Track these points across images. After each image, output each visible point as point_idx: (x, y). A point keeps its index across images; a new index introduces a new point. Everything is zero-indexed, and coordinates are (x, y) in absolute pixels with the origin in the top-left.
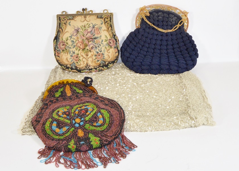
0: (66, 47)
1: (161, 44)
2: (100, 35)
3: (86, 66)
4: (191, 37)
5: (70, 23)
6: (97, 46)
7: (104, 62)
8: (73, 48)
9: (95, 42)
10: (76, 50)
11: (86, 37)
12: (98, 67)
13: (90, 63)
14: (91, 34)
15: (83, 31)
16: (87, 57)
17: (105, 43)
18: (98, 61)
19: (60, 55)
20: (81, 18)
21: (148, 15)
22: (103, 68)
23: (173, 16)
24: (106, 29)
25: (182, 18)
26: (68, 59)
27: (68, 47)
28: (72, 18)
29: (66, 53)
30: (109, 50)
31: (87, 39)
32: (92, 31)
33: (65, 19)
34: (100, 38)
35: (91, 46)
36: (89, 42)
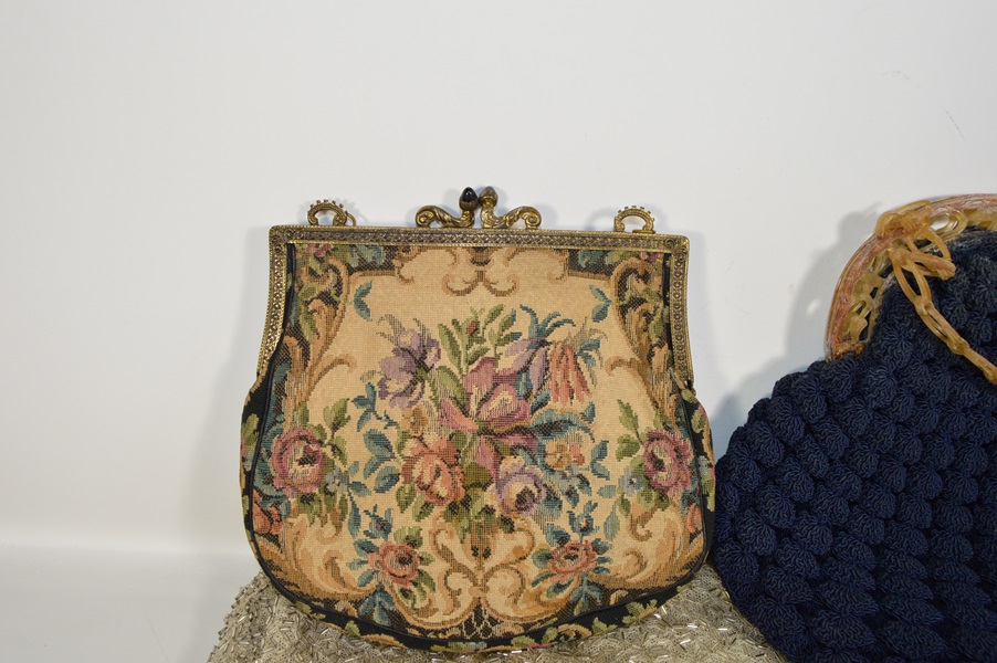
0: (328, 478)
2: (587, 400)
3: (468, 623)
5: (367, 299)
6: (560, 486)
7: (601, 588)
8: (381, 490)
9: (550, 461)
10: (403, 506)
11: (484, 415)
12: (556, 625)
13: (498, 601)
14: (523, 391)
15: (464, 366)
16: (480, 567)
17: (618, 467)
18: (559, 587)
19: (284, 532)
20: (450, 259)
22: (588, 625)
24: (627, 353)
26: (342, 565)
27: (344, 477)
28: (382, 261)
29: (324, 523)
30: (644, 519)
31: (485, 431)
32: (525, 369)
33: (332, 261)
34: (586, 430)
35: (516, 488)
36: (499, 456)
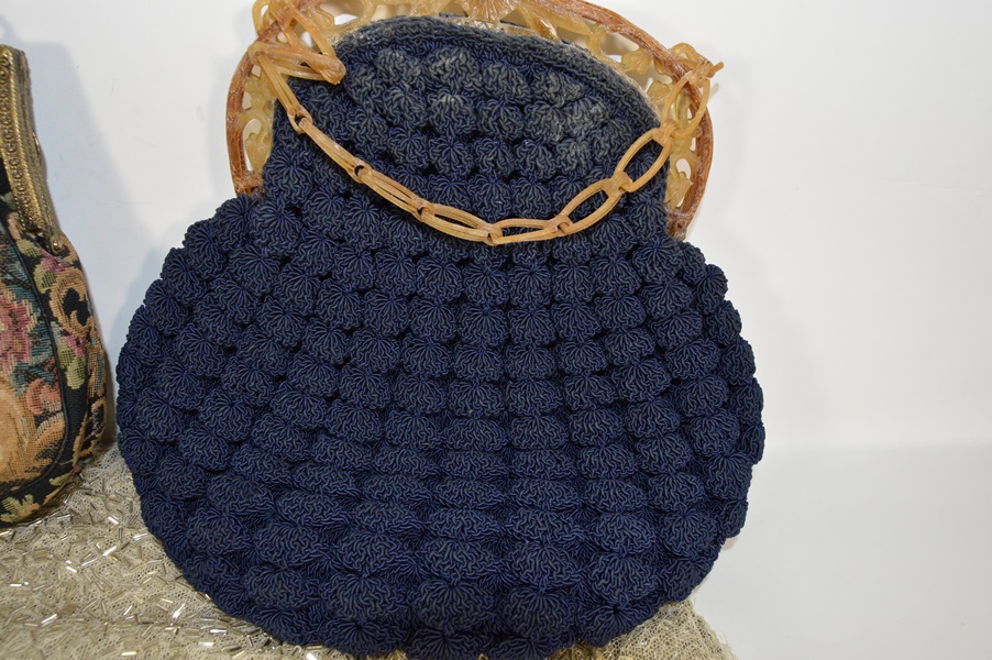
1: (458, 337)
4: (716, 279)
21: (333, 70)
23: (576, 88)
25: (660, 116)
